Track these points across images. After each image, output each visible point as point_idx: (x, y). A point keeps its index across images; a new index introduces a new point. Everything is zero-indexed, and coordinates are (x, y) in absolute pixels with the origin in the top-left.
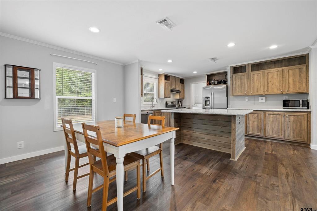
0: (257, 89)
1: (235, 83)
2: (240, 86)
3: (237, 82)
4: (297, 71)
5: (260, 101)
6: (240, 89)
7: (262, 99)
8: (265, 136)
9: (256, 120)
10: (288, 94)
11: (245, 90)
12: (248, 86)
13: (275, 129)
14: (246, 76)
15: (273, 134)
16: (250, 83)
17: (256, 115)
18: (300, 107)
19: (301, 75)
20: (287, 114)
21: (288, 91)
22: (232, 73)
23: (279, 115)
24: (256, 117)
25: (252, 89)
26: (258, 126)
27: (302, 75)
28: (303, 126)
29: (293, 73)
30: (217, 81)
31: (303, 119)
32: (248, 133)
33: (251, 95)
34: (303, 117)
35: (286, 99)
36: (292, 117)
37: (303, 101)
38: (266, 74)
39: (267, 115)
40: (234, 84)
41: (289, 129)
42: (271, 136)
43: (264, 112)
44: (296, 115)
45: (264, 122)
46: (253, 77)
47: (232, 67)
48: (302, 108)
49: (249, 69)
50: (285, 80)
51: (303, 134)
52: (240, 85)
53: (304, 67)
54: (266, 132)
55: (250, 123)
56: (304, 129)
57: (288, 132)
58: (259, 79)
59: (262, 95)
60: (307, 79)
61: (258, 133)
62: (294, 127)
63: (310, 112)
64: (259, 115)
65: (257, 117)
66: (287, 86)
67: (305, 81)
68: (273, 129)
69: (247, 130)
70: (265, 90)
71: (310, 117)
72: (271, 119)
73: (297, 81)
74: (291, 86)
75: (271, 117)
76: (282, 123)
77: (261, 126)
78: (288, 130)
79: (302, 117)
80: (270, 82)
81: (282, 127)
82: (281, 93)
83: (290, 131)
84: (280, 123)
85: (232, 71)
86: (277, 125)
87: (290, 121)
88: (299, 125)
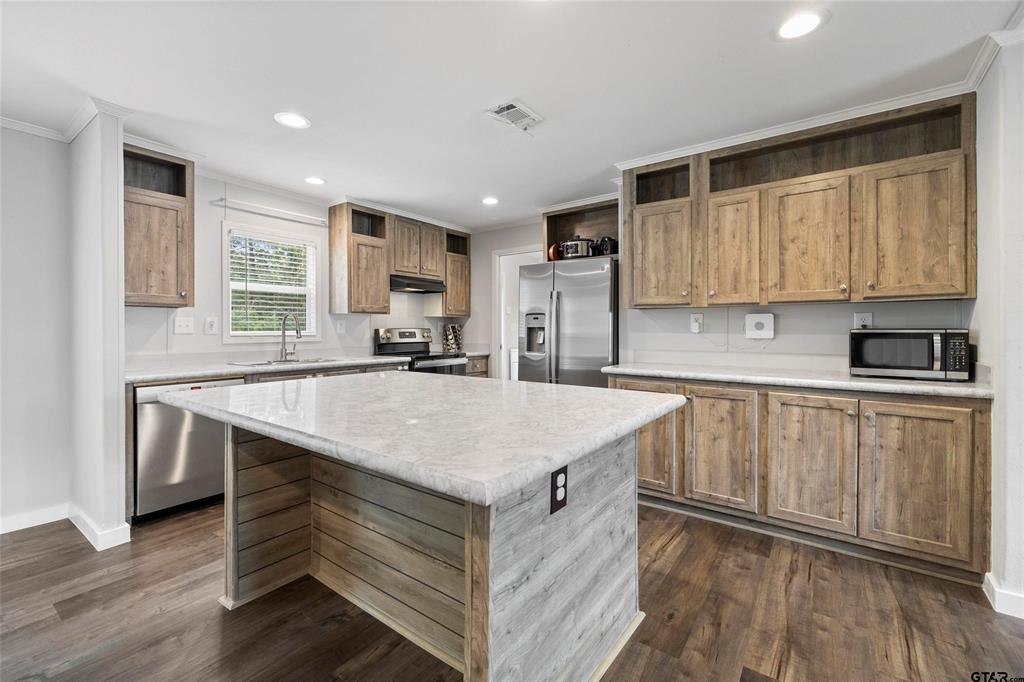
0: (736, 275)
1: (643, 249)
2: (663, 263)
3: (651, 242)
4: (919, 183)
5: (751, 333)
6: (663, 278)
7: (759, 326)
8: (765, 513)
9: (726, 428)
10: (872, 303)
11: (682, 282)
12: (696, 262)
13: (813, 482)
14: (686, 212)
15: (800, 507)
16: (705, 249)
17: (726, 405)
18: (931, 368)
19: (936, 202)
20: (870, 408)
21: (872, 287)
22: (632, 203)
23: (830, 408)
24: (725, 415)
25: (712, 273)
26: (734, 462)
27: (944, 206)
28: (950, 475)
29: (899, 195)
30: (585, 243)
31: (949, 439)
32: (691, 492)
33: (711, 306)
34: (949, 424)
35: (864, 327)
36: (895, 422)
37: (945, 338)
38: (773, 203)
39: (775, 406)
40: (640, 251)
41: (880, 485)
42: (792, 514)
43: (763, 391)
44: (913, 413)
45: (763, 446)
46: (717, 219)
47: (631, 170)
48: (941, 375)
49: (699, 178)
50: (863, 230)
51: (949, 517)
52: (661, 257)
53: (954, 164)
54: (772, 493)
55: (700, 442)
56: (956, 492)
57: (873, 501)
58: (745, 226)
59: (756, 308)
60: (966, 224)
61: (734, 493)
62: (905, 480)
63: (987, 402)
64: (741, 403)
65: (732, 414)
66: (871, 263)
67: (955, 236)
68: (801, 481)
69: (687, 475)
70: (770, 284)
71: (986, 427)
72: (794, 430)
73: (919, 236)
74: (890, 261)
75: (795, 419)
76: (843, 450)
77: (747, 463)
78: (874, 492)
79: (943, 424)
80: (793, 241)
81: (847, 474)
82: (841, 297)
83: (885, 498)
84: (838, 453)
85: (631, 193)
86: (820, 461)
87: (884, 445)
88: (929, 467)
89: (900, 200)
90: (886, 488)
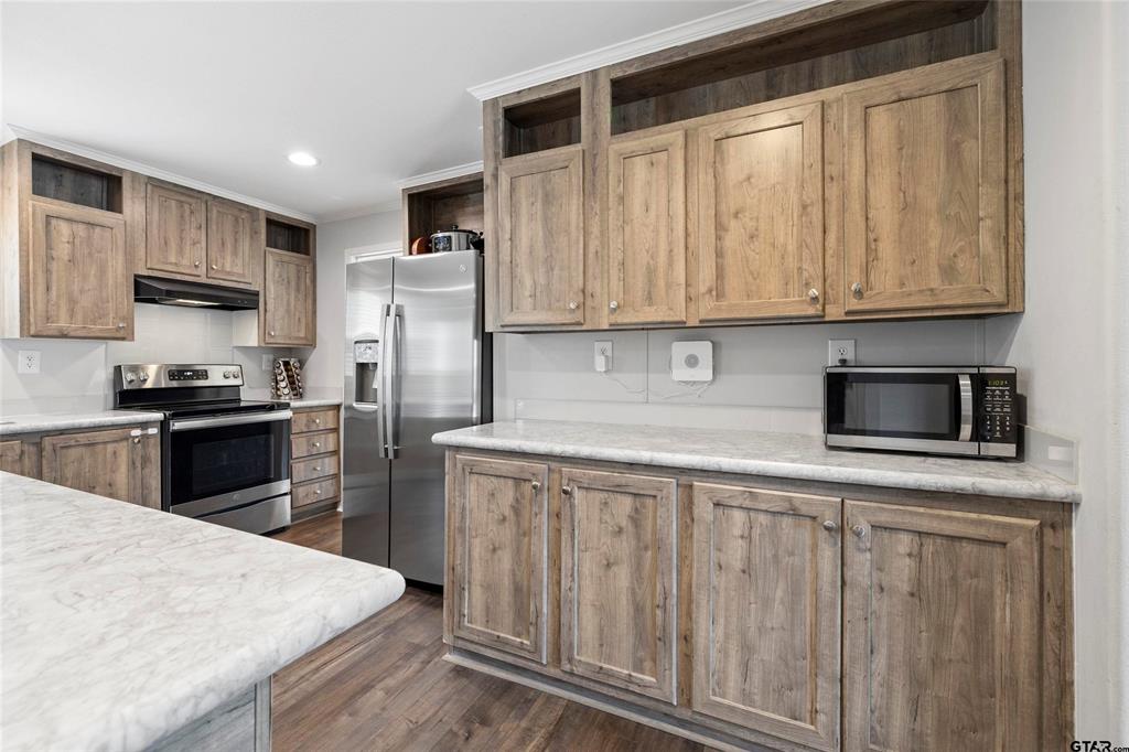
0: (651, 273)
1: (512, 231)
2: (541, 253)
3: (524, 219)
4: (932, 107)
5: (681, 373)
6: (542, 280)
7: (692, 361)
8: (689, 703)
9: (625, 546)
10: (857, 321)
11: (571, 286)
12: (592, 249)
13: (767, 651)
14: (576, 168)
15: (746, 697)
16: (604, 232)
17: (626, 504)
19: (958, 144)
20: (862, 514)
21: (859, 294)
22: (496, 155)
23: (794, 512)
24: (624, 522)
25: (614, 272)
26: (638, 609)
27: (973, 151)
28: (1000, 648)
29: (900, 132)
30: (463, 236)
31: (998, 578)
32: (570, 660)
33: (616, 329)
34: (998, 549)
35: (844, 363)
36: (904, 543)
37: (980, 382)
38: (704, 151)
39: (703, 509)
40: (508, 236)
41: (880, 662)
42: (732, 709)
43: (684, 479)
44: (935, 526)
45: (685, 578)
46: (623, 179)
47: (495, 100)
48: (972, 449)
49: (597, 111)
50: (844, 195)
51: (1000, 729)
52: (539, 244)
53: (981, 71)
54: (699, 670)
55: (586, 571)
56: (1012, 681)
57: (868, 693)
59: (680, 330)
60: (1006, 182)
61: (638, 667)
62: (923, 653)
63: (1056, 514)
64: (649, 502)
65: (636, 519)
66: (857, 251)
67: (989, 201)
68: (747, 649)
69: (564, 630)
70: (703, 289)
71: (1063, 554)
72: (735, 553)
73: (931, 203)
74: (887, 249)
75: (737, 532)
76: (816, 592)
77: (659, 612)
78: (869, 675)
79: (987, 549)
80: (736, 215)
81: (824, 637)
82: (811, 311)
83: (888, 685)
84: (808, 599)
85: (496, 138)
86: (778, 613)
87: (884, 585)
88: (962, 629)
89: (901, 140)
90: (890, 667)
